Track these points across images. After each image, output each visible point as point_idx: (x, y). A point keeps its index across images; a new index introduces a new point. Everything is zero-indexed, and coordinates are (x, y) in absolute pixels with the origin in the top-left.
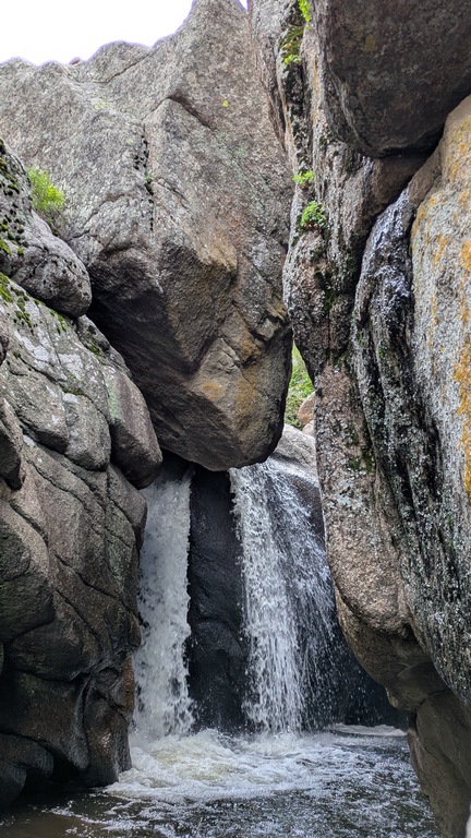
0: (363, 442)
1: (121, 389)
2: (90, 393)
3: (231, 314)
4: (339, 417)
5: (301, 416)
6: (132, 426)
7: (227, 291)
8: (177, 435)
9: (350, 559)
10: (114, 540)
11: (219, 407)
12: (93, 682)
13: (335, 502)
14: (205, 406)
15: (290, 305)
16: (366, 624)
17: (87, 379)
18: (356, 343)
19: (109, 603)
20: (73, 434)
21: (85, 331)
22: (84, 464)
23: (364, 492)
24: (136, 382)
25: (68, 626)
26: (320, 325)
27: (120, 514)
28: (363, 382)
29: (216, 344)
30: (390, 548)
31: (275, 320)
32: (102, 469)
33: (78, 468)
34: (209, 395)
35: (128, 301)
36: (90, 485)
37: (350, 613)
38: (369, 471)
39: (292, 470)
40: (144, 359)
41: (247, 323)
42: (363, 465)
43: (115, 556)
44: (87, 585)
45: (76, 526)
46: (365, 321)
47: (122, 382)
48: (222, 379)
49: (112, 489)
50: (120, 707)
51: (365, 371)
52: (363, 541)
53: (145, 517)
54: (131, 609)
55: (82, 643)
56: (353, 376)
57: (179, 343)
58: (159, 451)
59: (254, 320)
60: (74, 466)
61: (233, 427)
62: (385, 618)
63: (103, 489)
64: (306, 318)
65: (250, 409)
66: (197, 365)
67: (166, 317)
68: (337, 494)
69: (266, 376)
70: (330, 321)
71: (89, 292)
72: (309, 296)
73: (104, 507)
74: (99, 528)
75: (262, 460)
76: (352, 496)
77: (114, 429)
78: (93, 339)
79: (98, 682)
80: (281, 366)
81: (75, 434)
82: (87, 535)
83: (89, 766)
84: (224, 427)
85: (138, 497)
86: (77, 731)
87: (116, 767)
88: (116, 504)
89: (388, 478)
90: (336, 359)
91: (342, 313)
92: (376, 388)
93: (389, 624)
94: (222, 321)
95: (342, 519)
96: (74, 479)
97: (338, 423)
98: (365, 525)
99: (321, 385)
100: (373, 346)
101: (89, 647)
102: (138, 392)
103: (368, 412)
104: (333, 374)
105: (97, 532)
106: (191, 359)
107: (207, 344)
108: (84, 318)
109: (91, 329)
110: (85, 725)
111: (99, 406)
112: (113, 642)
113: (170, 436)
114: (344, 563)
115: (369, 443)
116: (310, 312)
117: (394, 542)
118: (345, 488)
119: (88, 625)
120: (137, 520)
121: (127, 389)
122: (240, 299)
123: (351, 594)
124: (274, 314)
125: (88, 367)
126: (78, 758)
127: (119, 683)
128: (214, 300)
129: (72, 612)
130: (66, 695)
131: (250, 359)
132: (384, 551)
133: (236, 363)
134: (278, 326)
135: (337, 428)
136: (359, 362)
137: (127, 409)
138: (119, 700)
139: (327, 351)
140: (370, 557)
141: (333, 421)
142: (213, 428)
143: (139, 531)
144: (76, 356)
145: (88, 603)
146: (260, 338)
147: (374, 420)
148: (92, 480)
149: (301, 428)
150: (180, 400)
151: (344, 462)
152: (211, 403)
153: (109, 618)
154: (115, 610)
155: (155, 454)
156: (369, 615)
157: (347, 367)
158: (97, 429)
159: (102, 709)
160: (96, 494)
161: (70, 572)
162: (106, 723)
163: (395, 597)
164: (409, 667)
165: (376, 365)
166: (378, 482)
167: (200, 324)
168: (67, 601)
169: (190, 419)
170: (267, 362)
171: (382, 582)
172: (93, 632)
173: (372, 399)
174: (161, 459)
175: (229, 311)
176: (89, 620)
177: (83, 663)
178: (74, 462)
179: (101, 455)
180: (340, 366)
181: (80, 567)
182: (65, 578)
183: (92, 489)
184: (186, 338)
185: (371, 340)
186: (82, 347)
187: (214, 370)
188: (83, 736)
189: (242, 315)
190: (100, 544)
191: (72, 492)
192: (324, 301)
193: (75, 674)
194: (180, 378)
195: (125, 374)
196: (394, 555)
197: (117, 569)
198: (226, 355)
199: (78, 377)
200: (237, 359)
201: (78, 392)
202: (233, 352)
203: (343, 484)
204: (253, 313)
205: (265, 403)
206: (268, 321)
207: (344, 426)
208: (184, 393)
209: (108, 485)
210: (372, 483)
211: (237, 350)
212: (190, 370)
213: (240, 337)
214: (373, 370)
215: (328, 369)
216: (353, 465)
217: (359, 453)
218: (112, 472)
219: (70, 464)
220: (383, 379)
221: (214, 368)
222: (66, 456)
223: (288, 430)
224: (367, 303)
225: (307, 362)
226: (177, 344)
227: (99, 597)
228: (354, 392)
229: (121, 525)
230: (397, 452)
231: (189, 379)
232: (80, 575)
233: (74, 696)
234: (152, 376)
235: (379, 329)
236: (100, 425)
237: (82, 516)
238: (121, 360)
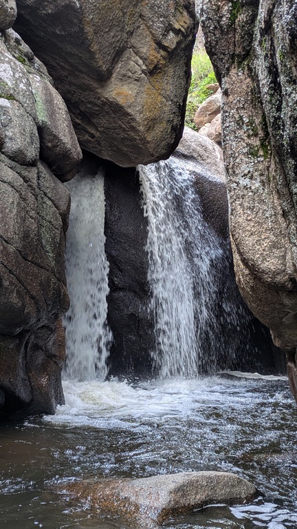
0: (261, 134)
1: (46, 95)
2: (20, 98)
3: (139, 27)
4: (242, 113)
6: (56, 127)
7: (135, 6)
8: (93, 136)
9: (249, 228)
10: (44, 223)
11: (129, 111)
12: (33, 337)
13: (238, 183)
14: (117, 110)
16: (260, 279)
17: (17, 85)
18: (258, 49)
19: (44, 275)
20: (7, 133)
21: (12, 43)
22: (18, 159)
23: (262, 175)
24: (57, 89)
25: (12, 292)
26: (227, 33)
27: (49, 203)
28: (264, 82)
29: (126, 54)
30: (281, 220)
31: (177, 32)
32: (33, 164)
33: (14, 164)
34: (121, 101)
35: (48, 15)
36: (24, 178)
37: (247, 272)
38: (265, 157)
39: (190, 166)
40: (62, 68)
41: (153, 35)
42: (261, 153)
43: (46, 236)
44: (26, 260)
45: (15, 211)
46: (268, 29)
47: (46, 89)
48: (132, 85)
49: (42, 181)
50: (55, 356)
51: (266, 73)
52: (260, 214)
53: (69, 205)
54: (62, 280)
55: (24, 306)
56: (253, 76)
57: (94, 53)
58: (79, 149)
59: (159, 32)
60: (9, 161)
61: (141, 128)
62: (276, 273)
63: (35, 181)
64: (215, 27)
65: (156, 113)
66: (109, 73)
67: (82, 29)
68: (240, 176)
69: (168, 84)
70: (235, 29)
71: (15, 7)
72: (219, 8)
73: (36, 196)
74: (33, 213)
75: (166, 157)
76: (251, 178)
77: (41, 129)
78: (20, 50)
79: (36, 337)
80: (182, 74)
81: (9, 134)
82: (24, 219)
83: (32, 400)
84: (133, 128)
85: (62, 188)
86: (22, 374)
87: (53, 400)
88: (45, 194)
89: (282, 162)
90: (240, 63)
91: (246, 23)
92: (276, 87)
93: (278, 278)
94: (131, 34)
95: (243, 196)
96: (10, 172)
97: (241, 118)
98: (262, 201)
99: (227, 86)
100: (274, 51)
101: (30, 309)
102: (59, 98)
103: (267, 107)
104: (237, 76)
105: (31, 217)
106: (104, 68)
107: (118, 54)
108: (11, 31)
109: (17, 41)
110: (27, 369)
111: (29, 109)
112: (48, 305)
113: (87, 137)
114: (244, 232)
115: (267, 134)
116: (219, 22)
117: (285, 214)
118: (246, 172)
119: (28, 292)
120: (63, 208)
121: (51, 95)
122: (147, 13)
123: (249, 255)
124: (177, 26)
125: (17, 75)
126: (24, 394)
127: (53, 338)
128: (124, 14)
129: (15, 281)
130: (12, 346)
131: (156, 67)
132: (276, 222)
133: (143, 71)
134: (180, 37)
135: (240, 123)
136: (261, 65)
137: (52, 113)
138: (54, 350)
139: (233, 56)
140: (265, 226)
141: (237, 116)
142: (124, 130)
143: (65, 216)
144: (6, 65)
145: (27, 274)
146: (165, 48)
147: (271, 113)
148: (25, 173)
149: (197, 130)
150: (95, 105)
151: (245, 150)
152: (122, 107)
153: (44, 286)
154: (48, 280)
155: (77, 152)
156: (263, 272)
157: (250, 69)
158: (28, 130)
159: (40, 358)
160: (29, 186)
161: (11, 249)
162: (44, 368)
163: (284, 257)
164: (292, 313)
165: (276, 67)
166: (273, 166)
167: (112, 36)
168: (10, 272)
169: (103, 122)
170: (171, 71)
171: (274, 246)
172: (32, 297)
173: (272, 96)
174: (81, 156)
175: (137, 24)
176: (29, 287)
177: (25, 321)
178: (10, 158)
179: (32, 152)
180: (243, 69)
181: (20, 245)
182: (8, 254)
183: (26, 181)
184: (100, 48)
185: (272, 45)
186: (11, 57)
187: (124, 78)
188: (26, 377)
189: (148, 28)
190: (34, 226)
191: (9, 183)
192: (230, 12)
193: (18, 330)
194: (95, 85)
195: (48, 81)
196: (284, 225)
197: (48, 248)
198: (135, 64)
199: (9, 84)
200: (144, 67)
201: (10, 97)
202: (141, 62)
203: (245, 168)
204: (158, 26)
205: (168, 107)
206: (171, 33)
207: (246, 120)
208: (99, 98)
209: (39, 178)
210: (268, 168)
211: (144, 60)
212: (104, 78)
213: (147, 48)
214: (273, 71)
215: (233, 71)
216: (252, 153)
217: (258, 143)
218: (41, 167)
219: (7, 160)
220: (282, 79)
221: (124, 76)
222: (3, 153)
224: (270, 12)
225: (215, 66)
226: (92, 54)
227: (36, 270)
228: (255, 93)
229: (50, 212)
230: (291, 139)
231: (102, 86)
232: (20, 252)
233: (18, 347)
234: (70, 84)
235: (280, 35)
236: (30, 127)
237: (19, 204)
238: (44, 69)
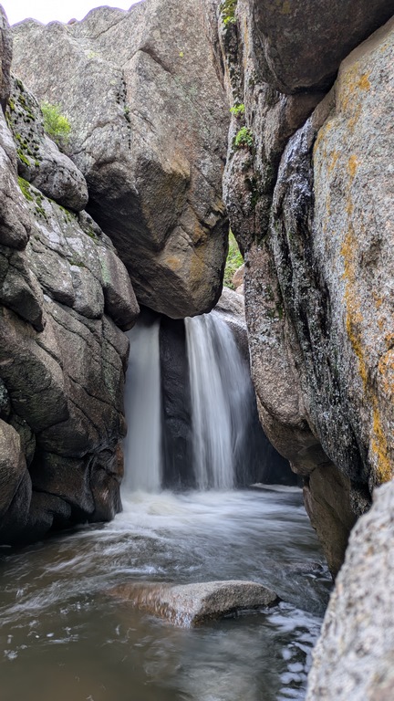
0: (277, 298)
1: (110, 262)
2: (89, 265)
3: (186, 209)
4: (261, 281)
5: (234, 281)
6: (118, 288)
7: (183, 193)
8: (150, 295)
9: (267, 377)
10: (108, 365)
11: (178, 275)
12: (96, 458)
13: (258, 340)
14: (169, 274)
15: (227, 202)
16: (277, 420)
17: (86, 255)
18: (273, 229)
19: (105, 407)
20: (78, 293)
21: (84, 221)
22: (86, 314)
23: (277, 333)
24: (120, 257)
25: (78, 422)
26: (249, 216)
27: (112, 348)
28: (278, 257)
29: (176, 231)
30: (294, 370)
31: (217, 213)
32: (99, 317)
33: (82, 317)
34: (171, 267)
35: (114, 200)
36: (90, 329)
37: (267, 413)
38: (280, 318)
39: (228, 318)
40: (126, 241)
41: (197, 215)
42: (277, 314)
43: (109, 376)
44: (90, 395)
45: (82, 356)
46: (280, 214)
47: (111, 257)
48: (180, 255)
49: (106, 331)
50: (114, 474)
51: (279, 249)
52: (276, 365)
53: (128, 350)
54: (121, 411)
55: (88, 434)
56: (271, 253)
57: (150, 230)
58: (137, 305)
59: (202, 213)
60: (79, 316)
61: (188, 289)
62: (290, 416)
63: (100, 331)
64: (239, 212)
65: (200, 277)
66: (163, 245)
67: (141, 211)
68: (259, 334)
69: (211, 253)
70: (255, 214)
71: (87, 194)
72: (241, 196)
73: (100, 343)
74: (97, 357)
75: (208, 311)
76: (269, 335)
77: (106, 290)
78: (90, 227)
79: (99, 459)
80: (221, 246)
81: (79, 294)
82: (89, 363)
83: (94, 511)
84: (182, 289)
85: (123, 336)
86: (86, 489)
87: (113, 510)
88: (109, 342)
89: (293, 322)
90: (259, 241)
91: (264, 208)
92: (287, 261)
93: (292, 420)
94: (180, 215)
95: (262, 351)
96: (79, 324)
97: (260, 285)
98: (278, 355)
99: (249, 259)
100: (285, 232)
101: (93, 436)
102: (122, 264)
103: (281, 278)
104: (257, 251)
105: (96, 361)
106: (158, 241)
107: (170, 230)
108: (83, 212)
109: (88, 220)
110: (91, 486)
111: (96, 274)
112: (108, 432)
113: (145, 295)
114: (263, 380)
115: (281, 299)
116: (241, 207)
117: (297, 366)
118: (264, 330)
119: (91, 422)
120: (124, 352)
121: (114, 262)
122: (193, 198)
123: (268, 400)
124: (216, 209)
125: (87, 247)
126: (88, 507)
127: (113, 459)
128: (174, 199)
129: (80, 413)
130: (78, 467)
131: (200, 241)
132: (290, 372)
133: (190, 244)
134: (219, 217)
135: (259, 289)
136: (275, 243)
137: (115, 277)
138: (113, 470)
139: (253, 235)
140: (281, 376)
141: (257, 284)
142: (174, 290)
143: (125, 359)
144: (78, 239)
145: (91, 407)
146: (207, 226)
147: (285, 284)
148: (91, 325)
149: (234, 290)
150: (151, 270)
151: (264, 312)
152: (173, 272)
153: (105, 417)
154: (109, 412)
155: (135, 307)
156: (279, 414)
157: (267, 246)
158: (95, 290)
159: (102, 475)
160: (95, 335)
161: (78, 387)
162: (105, 484)
163: (297, 402)
164: (305, 447)
165: (287, 245)
166: (287, 325)
167: (164, 217)
168: (77, 406)
169: (158, 283)
170: (211, 243)
171: (289, 392)
172: (95, 427)
173: (284, 268)
174: (139, 311)
175: (184, 207)
176: (92, 418)
177: (89, 446)
178: (79, 313)
179: (98, 308)
180: (262, 246)
181: (85, 384)
182: (75, 391)
183: (92, 332)
184: (155, 226)
185: (283, 227)
186: (82, 233)
187: (174, 249)
188: (90, 492)
189: (194, 210)
190: (98, 368)
191: (78, 334)
192: (251, 199)
193: (83, 454)
194: (151, 254)
195: (113, 251)
196: (297, 375)
197: (110, 385)
198: (183, 238)
199: (80, 254)
200: (190, 241)
201: (81, 265)
202: (188, 236)
203: (263, 327)
204: (202, 209)
205: (210, 272)
206: (212, 214)
207: (264, 287)
208: (154, 265)
209: (103, 328)
210: (283, 327)
211: (190, 235)
212: (158, 249)
213: (193, 225)
214: (285, 249)
215: (253, 248)
216: (270, 314)
217: (274, 306)
218: (105, 320)
219: (76, 314)
220: (292, 255)
221: (175, 247)
222: (74, 309)
223: (226, 290)
224: (281, 200)
225: (239, 243)
226: (149, 231)
227: (99, 404)
228: (271, 264)
229: (112, 356)
230: (300, 305)
231: (157, 256)
232: (85, 389)
233: (83, 468)
234: (132, 253)
235: (289, 219)
236: (96, 287)
237: (86, 350)
238: (110, 242)
